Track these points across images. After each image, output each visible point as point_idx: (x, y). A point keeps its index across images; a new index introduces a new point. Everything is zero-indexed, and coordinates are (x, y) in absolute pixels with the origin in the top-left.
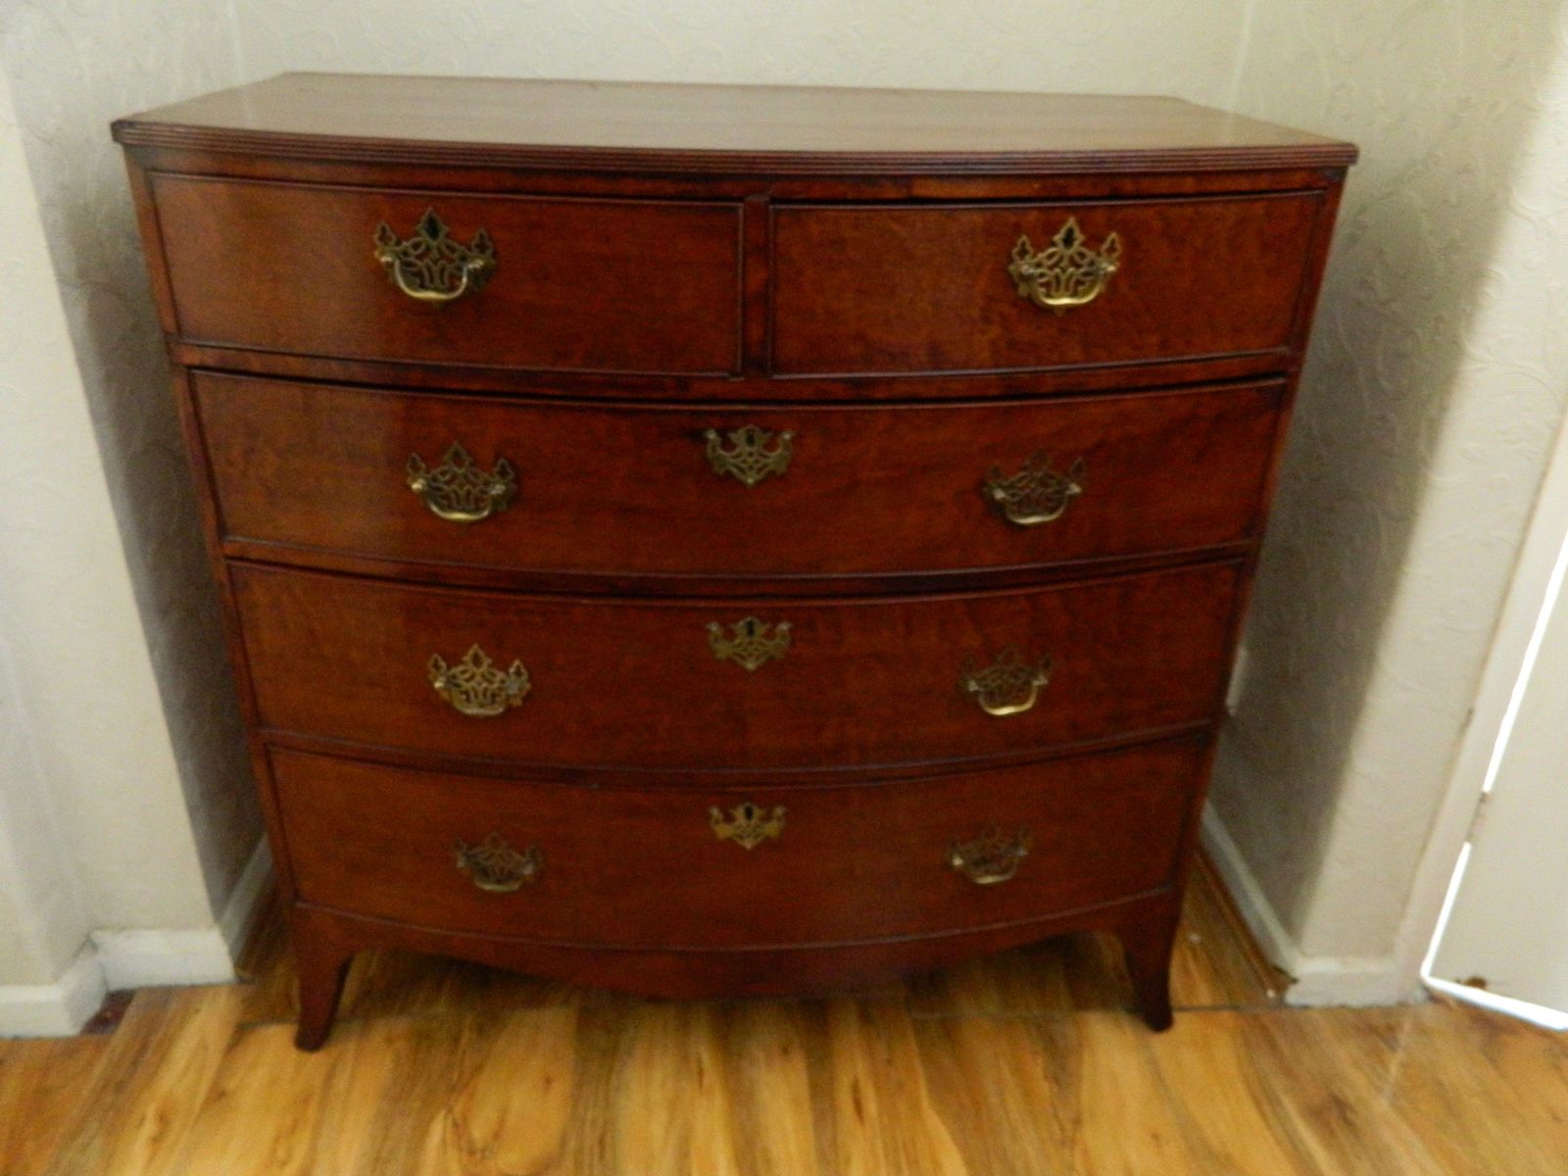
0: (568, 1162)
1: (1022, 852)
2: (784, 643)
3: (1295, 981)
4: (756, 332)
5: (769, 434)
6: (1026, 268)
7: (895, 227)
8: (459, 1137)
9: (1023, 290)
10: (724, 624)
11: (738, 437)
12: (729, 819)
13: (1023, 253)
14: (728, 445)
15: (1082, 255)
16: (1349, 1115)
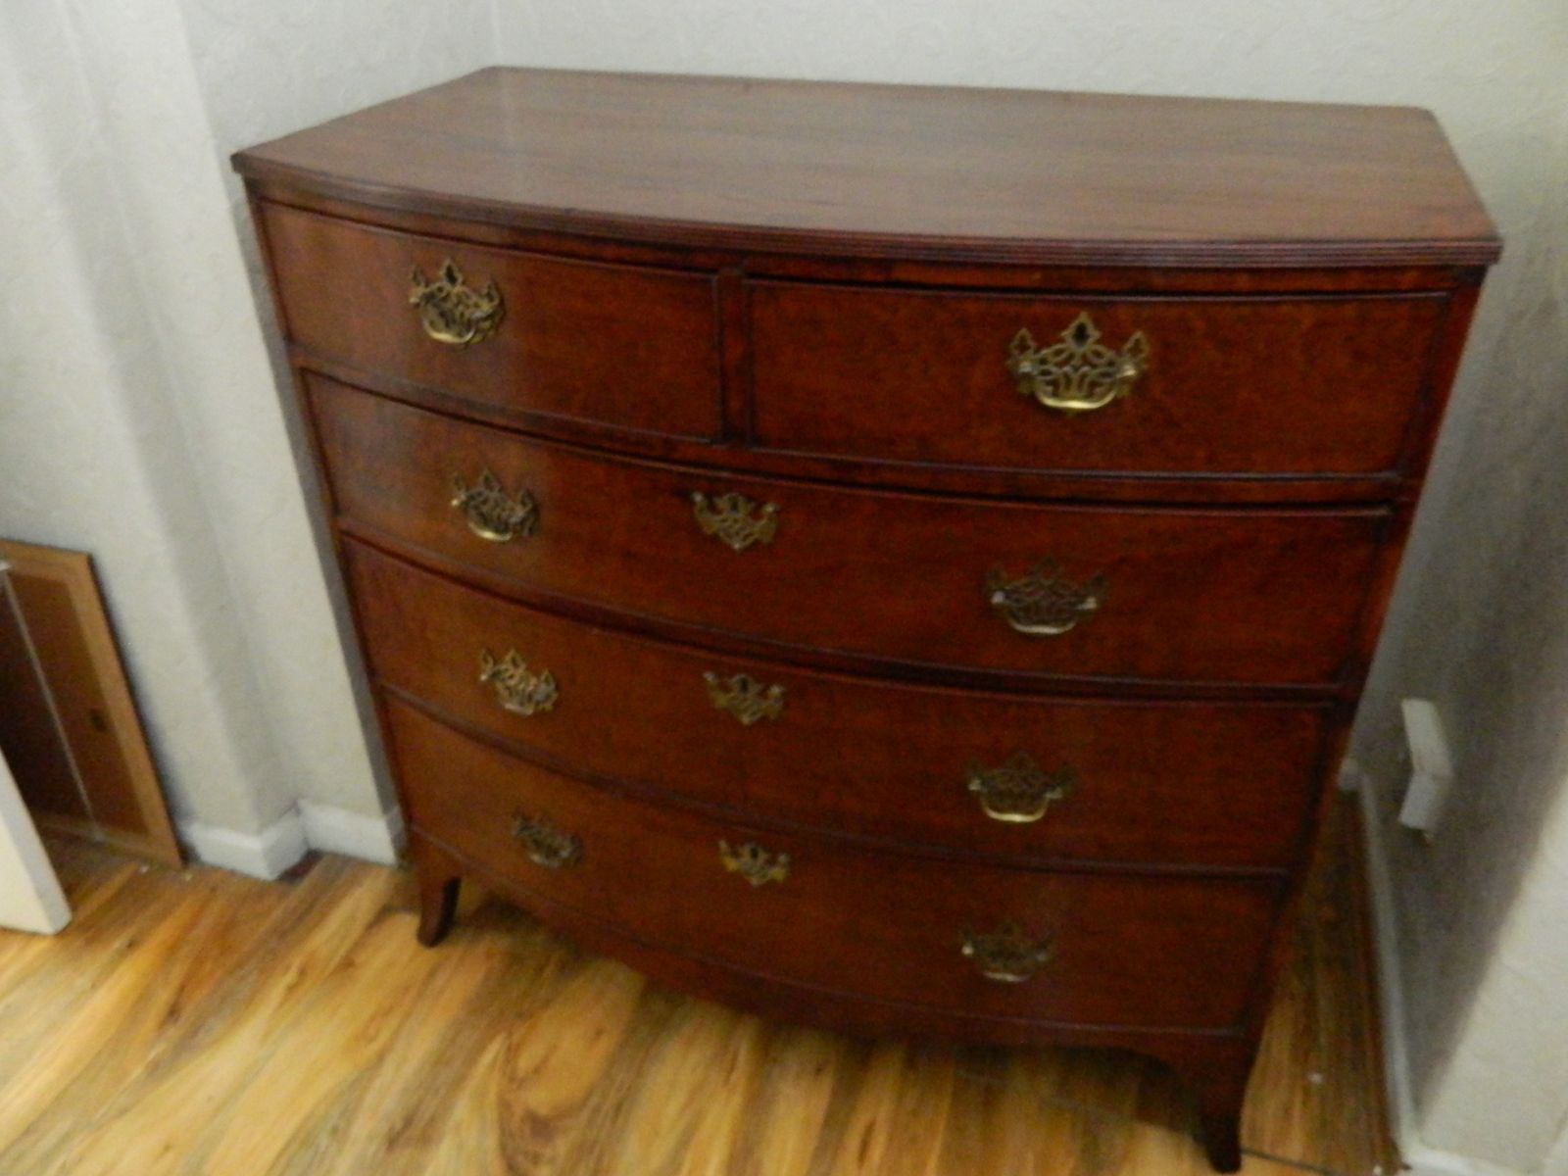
0: (585, 1115)
1: (1042, 957)
2: (778, 706)
3: (1407, 1168)
4: (735, 404)
5: (753, 505)
6: (1026, 367)
7: (875, 311)
8: (507, 1061)
9: (1024, 389)
10: (719, 675)
11: (723, 502)
12: (736, 855)
13: (1023, 348)
14: (713, 509)
15: (1098, 354)
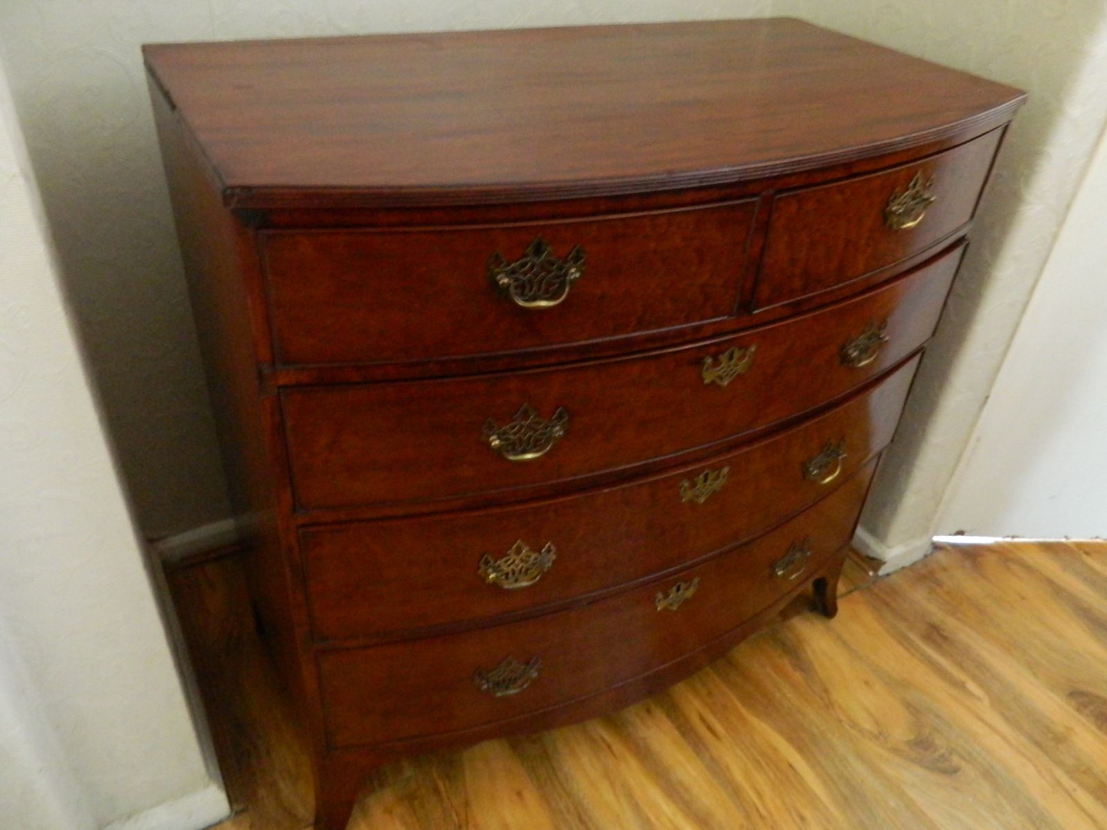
2: (724, 480)
5: (743, 350)
6: (894, 208)
9: (889, 222)
10: (691, 480)
11: (723, 358)
12: (666, 596)
13: (895, 198)
14: (716, 364)
15: (918, 192)
16: (941, 632)
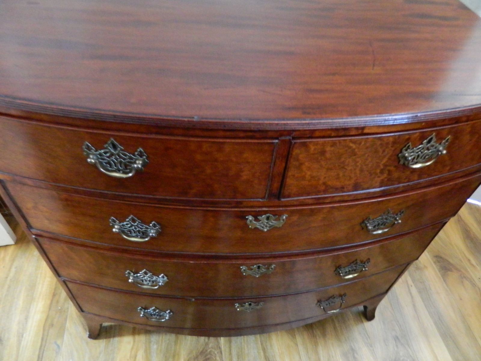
5: (277, 217)
7: (351, 145)
10: (248, 266)
11: (262, 218)
12: (242, 306)
13: (408, 149)
14: (257, 220)
15: (433, 146)
